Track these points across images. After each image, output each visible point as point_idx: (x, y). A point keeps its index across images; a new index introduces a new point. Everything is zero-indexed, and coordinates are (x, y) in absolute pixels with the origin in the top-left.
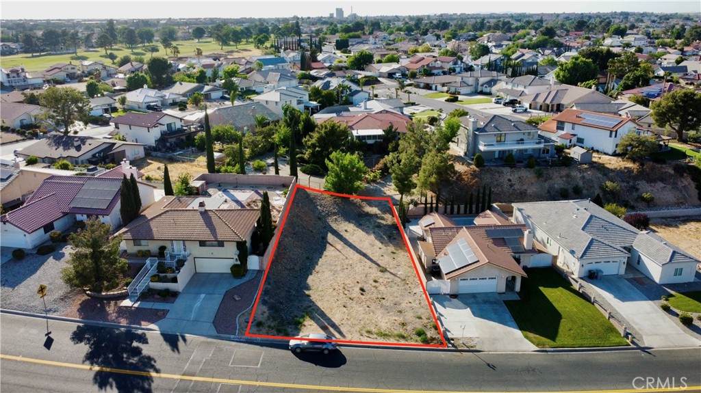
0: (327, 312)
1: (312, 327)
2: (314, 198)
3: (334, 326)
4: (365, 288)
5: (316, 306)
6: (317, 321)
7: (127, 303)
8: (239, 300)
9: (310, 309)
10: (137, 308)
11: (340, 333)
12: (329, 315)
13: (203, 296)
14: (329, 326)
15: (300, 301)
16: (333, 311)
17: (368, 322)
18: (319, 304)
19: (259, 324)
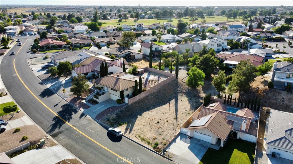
1: (124, 127)
2: (180, 85)
4: (160, 122)
5: (135, 121)
6: (128, 126)
7: (83, 101)
8: (110, 111)
9: (131, 122)
10: (84, 103)
11: (130, 132)
13: (103, 106)
14: (129, 129)
15: (132, 118)
16: (138, 125)
17: (144, 133)
19: (108, 120)
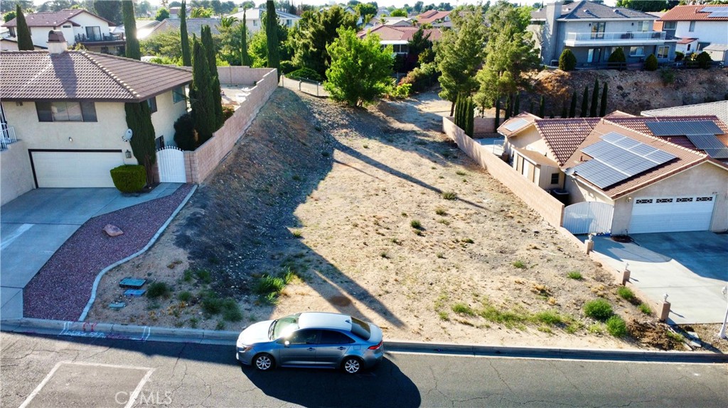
0: (344, 267)
1: (308, 299)
3: (364, 296)
4: (422, 224)
5: (315, 254)
6: (319, 286)
9: (301, 261)
11: (385, 313)
12: (350, 274)
14: (350, 297)
15: (276, 245)
16: (359, 265)
17: (451, 288)
18: (323, 252)
19: (157, 291)
